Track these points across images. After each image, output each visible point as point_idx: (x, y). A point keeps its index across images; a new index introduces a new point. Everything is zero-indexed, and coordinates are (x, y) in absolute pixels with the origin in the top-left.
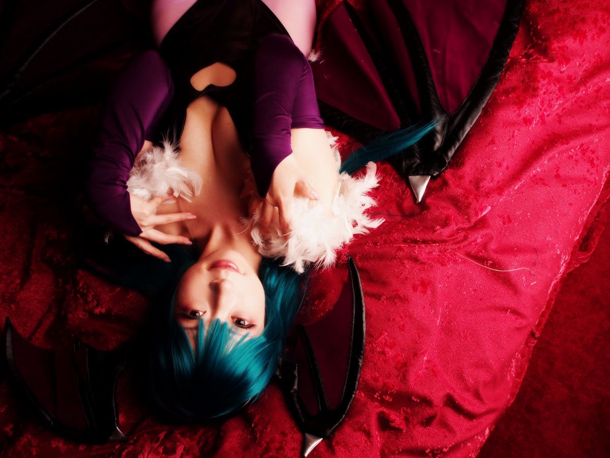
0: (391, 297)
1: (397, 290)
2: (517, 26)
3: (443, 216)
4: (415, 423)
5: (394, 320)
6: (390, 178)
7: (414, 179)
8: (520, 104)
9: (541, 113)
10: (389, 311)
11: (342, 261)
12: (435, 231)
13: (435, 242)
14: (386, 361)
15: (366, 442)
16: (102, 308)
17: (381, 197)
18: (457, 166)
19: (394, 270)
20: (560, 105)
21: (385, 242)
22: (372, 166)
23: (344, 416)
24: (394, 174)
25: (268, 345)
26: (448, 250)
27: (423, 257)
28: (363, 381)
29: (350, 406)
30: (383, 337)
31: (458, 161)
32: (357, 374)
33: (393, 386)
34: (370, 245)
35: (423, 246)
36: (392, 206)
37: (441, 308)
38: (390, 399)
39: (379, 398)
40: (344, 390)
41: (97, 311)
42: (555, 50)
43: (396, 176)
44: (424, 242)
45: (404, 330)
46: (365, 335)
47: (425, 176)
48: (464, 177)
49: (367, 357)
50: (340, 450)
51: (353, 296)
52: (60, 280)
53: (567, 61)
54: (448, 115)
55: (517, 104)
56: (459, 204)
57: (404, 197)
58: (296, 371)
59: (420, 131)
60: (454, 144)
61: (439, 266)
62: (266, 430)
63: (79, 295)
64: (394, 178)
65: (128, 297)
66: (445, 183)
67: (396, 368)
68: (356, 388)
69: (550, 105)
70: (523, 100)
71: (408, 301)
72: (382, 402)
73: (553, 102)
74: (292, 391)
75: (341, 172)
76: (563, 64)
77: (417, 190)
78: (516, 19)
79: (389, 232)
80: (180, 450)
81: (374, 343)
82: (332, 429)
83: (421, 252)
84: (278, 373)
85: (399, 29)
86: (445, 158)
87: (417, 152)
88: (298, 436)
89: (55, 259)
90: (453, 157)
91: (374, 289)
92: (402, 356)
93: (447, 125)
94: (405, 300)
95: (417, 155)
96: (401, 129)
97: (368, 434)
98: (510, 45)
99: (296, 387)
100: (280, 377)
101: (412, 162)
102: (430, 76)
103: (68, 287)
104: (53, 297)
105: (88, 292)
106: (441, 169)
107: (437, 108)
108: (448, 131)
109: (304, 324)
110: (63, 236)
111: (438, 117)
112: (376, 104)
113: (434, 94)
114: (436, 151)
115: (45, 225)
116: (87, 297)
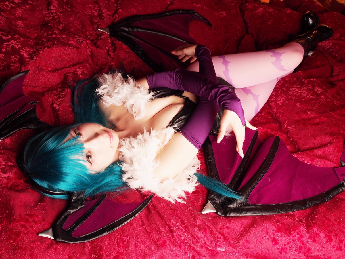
0: (147, 230)
1: (152, 231)
2: (308, 207)
5: (138, 238)
7: (210, 204)
8: (278, 230)
9: (283, 247)
16: (58, 107)
20: (294, 254)
23: (72, 242)
28: (97, 243)
29: (79, 243)
30: (126, 238)
34: (164, 205)
40: (86, 235)
41: (55, 105)
42: (313, 230)
43: (205, 197)
45: (136, 247)
47: (214, 209)
49: (111, 237)
50: (53, 252)
52: (60, 85)
53: (314, 241)
54: (247, 201)
55: (277, 228)
58: (81, 207)
60: (237, 213)
62: (41, 211)
63: (58, 95)
65: (70, 115)
68: (90, 240)
69: (290, 248)
70: (281, 231)
73: (292, 249)
74: (69, 210)
76: (311, 239)
77: (206, 209)
78: (311, 205)
80: (7, 175)
84: (74, 198)
85: (265, 158)
86: (229, 213)
89: (68, 78)
90: (232, 216)
93: (243, 204)
95: (221, 200)
98: (298, 208)
99: (72, 211)
100: (72, 201)
101: (216, 199)
102: (257, 183)
103: (59, 90)
104: (50, 87)
105: (62, 98)
106: (223, 215)
107: (247, 195)
108: (241, 207)
109: (107, 196)
110: (81, 76)
111: (243, 198)
112: (228, 169)
113: (251, 190)
114: (228, 207)
115: (81, 68)
116: (59, 99)
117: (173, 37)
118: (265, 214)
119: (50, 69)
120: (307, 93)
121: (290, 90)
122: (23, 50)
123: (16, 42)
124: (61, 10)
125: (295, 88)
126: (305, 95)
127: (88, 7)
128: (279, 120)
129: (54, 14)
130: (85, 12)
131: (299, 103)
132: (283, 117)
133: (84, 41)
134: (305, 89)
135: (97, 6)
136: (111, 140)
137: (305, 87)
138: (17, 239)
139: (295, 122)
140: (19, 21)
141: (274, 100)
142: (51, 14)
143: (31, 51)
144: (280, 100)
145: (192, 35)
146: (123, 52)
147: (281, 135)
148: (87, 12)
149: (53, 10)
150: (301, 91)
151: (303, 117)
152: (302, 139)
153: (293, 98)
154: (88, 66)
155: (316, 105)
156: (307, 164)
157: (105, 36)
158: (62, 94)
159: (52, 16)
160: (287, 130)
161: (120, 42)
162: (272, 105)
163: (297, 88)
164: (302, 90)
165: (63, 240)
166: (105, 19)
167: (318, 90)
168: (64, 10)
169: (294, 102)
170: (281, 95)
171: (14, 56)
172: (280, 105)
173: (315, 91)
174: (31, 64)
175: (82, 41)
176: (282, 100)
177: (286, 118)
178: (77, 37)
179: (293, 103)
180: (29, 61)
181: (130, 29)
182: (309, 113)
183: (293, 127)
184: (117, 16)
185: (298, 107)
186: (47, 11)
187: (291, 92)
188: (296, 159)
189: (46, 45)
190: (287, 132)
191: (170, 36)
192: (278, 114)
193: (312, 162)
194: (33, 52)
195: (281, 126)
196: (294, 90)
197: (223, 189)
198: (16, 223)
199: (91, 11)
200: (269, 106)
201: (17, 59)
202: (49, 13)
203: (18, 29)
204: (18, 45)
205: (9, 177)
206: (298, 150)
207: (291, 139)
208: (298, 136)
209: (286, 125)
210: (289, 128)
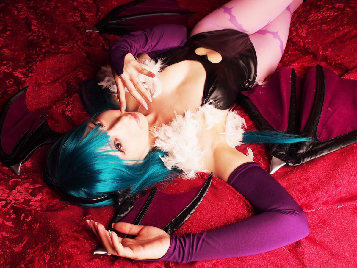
7: (275, 159)
16: (70, 113)
41: (67, 113)
47: (283, 161)
52: (66, 94)
54: (317, 140)
60: (311, 157)
63: (66, 103)
65: (86, 118)
77: (273, 166)
80: (38, 198)
85: (315, 91)
86: (302, 160)
89: (71, 84)
90: (307, 162)
93: (314, 145)
95: (286, 150)
96: (284, 133)
100: (119, 204)
101: (280, 151)
102: (319, 118)
103: (66, 99)
105: (72, 104)
107: (313, 133)
108: (312, 148)
110: (84, 78)
111: (310, 138)
112: (279, 115)
113: (315, 127)
114: (298, 154)
115: (81, 70)
116: (69, 105)
117: (164, 14)
118: (344, 146)
119: (49, 82)
120: (329, 12)
121: (309, 17)
122: (17, 72)
123: (5, 67)
124: (42, 27)
125: (313, 13)
126: (328, 15)
127: (69, 16)
128: (310, 51)
129: (37, 33)
130: (67, 21)
131: (325, 25)
132: (314, 46)
133: (75, 45)
134: (325, 10)
135: (77, 11)
136: (137, 120)
137: (323, 8)
138: (72, 262)
139: (329, 45)
140: (4, 49)
141: (295, 35)
142: (34, 34)
143: (24, 71)
144: (302, 32)
145: (183, 6)
148: (70, 21)
149: (34, 29)
150: (322, 14)
151: (336, 36)
152: (346, 57)
153: (316, 23)
155: (345, 19)
157: (94, 34)
158: (70, 100)
159: (36, 35)
160: (324, 57)
161: (112, 35)
162: (296, 40)
163: (316, 13)
164: (322, 12)
166: (89, 20)
167: (339, 6)
168: (46, 26)
169: (319, 26)
170: (300, 26)
171: (8, 80)
172: (305, 36)
173: (337, 7)
174: (27, 82)
175: (73, 46)
176: (304, 32)
177: (318, 45)
178: (67, 44)
179: (319, 28)
180: (25, 80)
181: (117, 20)
182: (341, 29)
183: (330, 50)
184: (100, 14)
185: (326, 29)
186: (29, 32)
187: (310, 20)
188: (349, 80)
189: (37, 59)
191: (162, 14)
192: (307, 45)
194: (26, 71)
196: (313, 16)
198: (65, 245)
199: (73, 18)
200: (293, 42)
201: (12, 82)
202: (32, 34)
203: (4, 56)
204: (10, 69)
205: (41, 199)
206: (347, 71)
207: (333, 64)
208: (340, 57)
209: (321, 52)
210: (326, 54)
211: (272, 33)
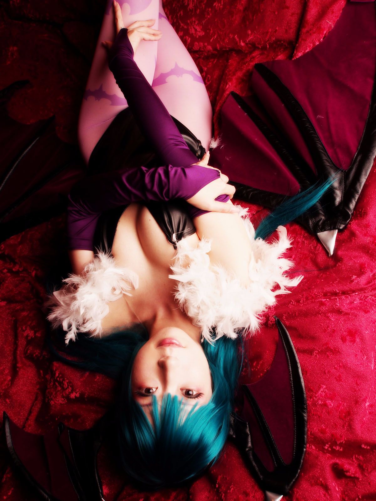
0: (322, 351)
1: (327, 344)
3: (357, 265)
4: (369, 470)
5: (329, 372)
6: (300, 238)
7: (322, 235)
10: (323, 364)
11: (271, 322)
12: (352, 281)
13: (354, 291)
14: (329, 413)
15: (325, 495)
16: (76, 393)
17: (296, 255)
18: (361, 216)
19: (321, 325)
21: (307, 299)
22: (282, 230)
23: (299, 471)
24: (304, 233)
25: (218, 410)
26: (368, 297)
27: (345, 308)
28: (311, 434)
29: (303, 460)
30: (322, 390)
31: (361, 212)
32: (304, 428)
33: (341, 437)
34: (294, 303)
35: (343, 297)
36: (307, 262)
37: (372, 353)
38: (340, 448)
39: (330, 449)
40: (295, 444)
41: (73, 396)
43: (306, 235)
44: (344, 293)
45: (340, 380)
46: (304, 390)
47: (332, 231)
48: (370, 226)
49: (311, 410)
51: (286, 354)
52: (41, 371)
54: (342, 171)
56: (370, 252)
57: (316, 252)
58: (248, 429)
59: (319, 191)
60: (353, 197)
61: (363, 313)
62: (230, 490)
63: (57, 384)
64: (304, 237)
65: (96, 380)
66: (353, 234)
67: (340, 418)
68: (306, 442)
71: (339, 352)
72: (334, 453)
74: (247, 449)
75: (255, 239)
77: (328, 244)
79: (309, 288)
81: (315, 396)
82: (290, 485)
83: (344, 303)
84: (232, 433)
85: (283, 105)
86: (348, 211)
87: (320, 209)
88: (259, 495)
89: (34, 355)
90: (355, 209)
91: (305, 346)
92: (344, 405)
93: (344, 180)
94: (336, 351)
95: (321, 212)
96: (301, 192)
97: (326, 488)
99: (250, 445)
100: (234, 437)
101: (318, 219)
102: (319, 140)
103: (48, 377)
104: (38, 387)
105: (64, 380)
106: (346, 221)
107: (331, 167)
108: (346, 186)
109: (247, 385)
110: (38, 335)
111: (334, 175)
112: (275, 174)
113: (325, 155)
114: (338, 206)
115: (24, 328)
116: (63, 385)
119: (10, 378)
128: (227, 49)
132: (227, 41)
139: (243, 26)
141: (191, 40)
144: (196, 30)
145: (31, 122)
146: (20, 247)
147: (253, 58)
151: (241, 8)
152: (277, 28)
153: (203, 8)
154: (25, 314)
156: (320, 43)
158: (57, 377)
160: (250, 46)
162: (199, 48)
165: (290, 482)
170: (187, 24)
172: (203, 34)
176: (198, 29)
177: (231, 36)
179: (211, 11)
183: (249, 32)
185: (221, 6)
187: (191, 6)
188: (305, 55)
190: (253, 47)
192: (218, 45)
193: (323, 32)
195: (239, 51)
197: (305, 199)
200: (197, 52)
206: (292, 46)
207: (268, 46)
208: (269, 33)
209: (242, 42)
210: (249, 41)
211: (172, 72)
